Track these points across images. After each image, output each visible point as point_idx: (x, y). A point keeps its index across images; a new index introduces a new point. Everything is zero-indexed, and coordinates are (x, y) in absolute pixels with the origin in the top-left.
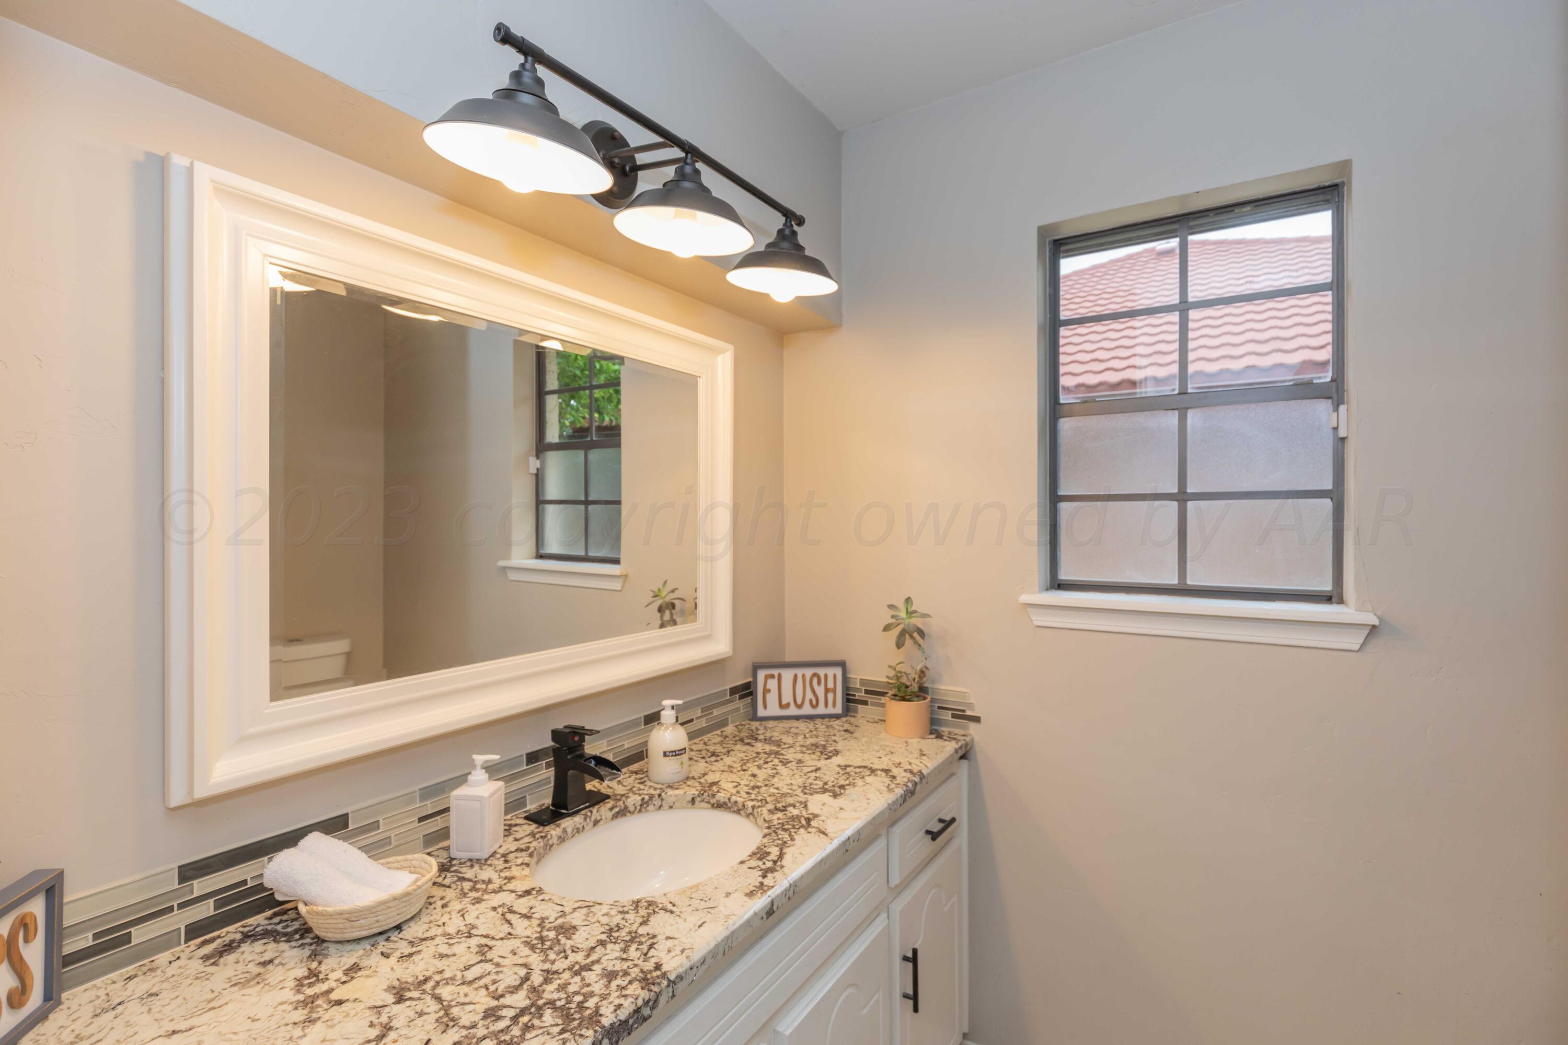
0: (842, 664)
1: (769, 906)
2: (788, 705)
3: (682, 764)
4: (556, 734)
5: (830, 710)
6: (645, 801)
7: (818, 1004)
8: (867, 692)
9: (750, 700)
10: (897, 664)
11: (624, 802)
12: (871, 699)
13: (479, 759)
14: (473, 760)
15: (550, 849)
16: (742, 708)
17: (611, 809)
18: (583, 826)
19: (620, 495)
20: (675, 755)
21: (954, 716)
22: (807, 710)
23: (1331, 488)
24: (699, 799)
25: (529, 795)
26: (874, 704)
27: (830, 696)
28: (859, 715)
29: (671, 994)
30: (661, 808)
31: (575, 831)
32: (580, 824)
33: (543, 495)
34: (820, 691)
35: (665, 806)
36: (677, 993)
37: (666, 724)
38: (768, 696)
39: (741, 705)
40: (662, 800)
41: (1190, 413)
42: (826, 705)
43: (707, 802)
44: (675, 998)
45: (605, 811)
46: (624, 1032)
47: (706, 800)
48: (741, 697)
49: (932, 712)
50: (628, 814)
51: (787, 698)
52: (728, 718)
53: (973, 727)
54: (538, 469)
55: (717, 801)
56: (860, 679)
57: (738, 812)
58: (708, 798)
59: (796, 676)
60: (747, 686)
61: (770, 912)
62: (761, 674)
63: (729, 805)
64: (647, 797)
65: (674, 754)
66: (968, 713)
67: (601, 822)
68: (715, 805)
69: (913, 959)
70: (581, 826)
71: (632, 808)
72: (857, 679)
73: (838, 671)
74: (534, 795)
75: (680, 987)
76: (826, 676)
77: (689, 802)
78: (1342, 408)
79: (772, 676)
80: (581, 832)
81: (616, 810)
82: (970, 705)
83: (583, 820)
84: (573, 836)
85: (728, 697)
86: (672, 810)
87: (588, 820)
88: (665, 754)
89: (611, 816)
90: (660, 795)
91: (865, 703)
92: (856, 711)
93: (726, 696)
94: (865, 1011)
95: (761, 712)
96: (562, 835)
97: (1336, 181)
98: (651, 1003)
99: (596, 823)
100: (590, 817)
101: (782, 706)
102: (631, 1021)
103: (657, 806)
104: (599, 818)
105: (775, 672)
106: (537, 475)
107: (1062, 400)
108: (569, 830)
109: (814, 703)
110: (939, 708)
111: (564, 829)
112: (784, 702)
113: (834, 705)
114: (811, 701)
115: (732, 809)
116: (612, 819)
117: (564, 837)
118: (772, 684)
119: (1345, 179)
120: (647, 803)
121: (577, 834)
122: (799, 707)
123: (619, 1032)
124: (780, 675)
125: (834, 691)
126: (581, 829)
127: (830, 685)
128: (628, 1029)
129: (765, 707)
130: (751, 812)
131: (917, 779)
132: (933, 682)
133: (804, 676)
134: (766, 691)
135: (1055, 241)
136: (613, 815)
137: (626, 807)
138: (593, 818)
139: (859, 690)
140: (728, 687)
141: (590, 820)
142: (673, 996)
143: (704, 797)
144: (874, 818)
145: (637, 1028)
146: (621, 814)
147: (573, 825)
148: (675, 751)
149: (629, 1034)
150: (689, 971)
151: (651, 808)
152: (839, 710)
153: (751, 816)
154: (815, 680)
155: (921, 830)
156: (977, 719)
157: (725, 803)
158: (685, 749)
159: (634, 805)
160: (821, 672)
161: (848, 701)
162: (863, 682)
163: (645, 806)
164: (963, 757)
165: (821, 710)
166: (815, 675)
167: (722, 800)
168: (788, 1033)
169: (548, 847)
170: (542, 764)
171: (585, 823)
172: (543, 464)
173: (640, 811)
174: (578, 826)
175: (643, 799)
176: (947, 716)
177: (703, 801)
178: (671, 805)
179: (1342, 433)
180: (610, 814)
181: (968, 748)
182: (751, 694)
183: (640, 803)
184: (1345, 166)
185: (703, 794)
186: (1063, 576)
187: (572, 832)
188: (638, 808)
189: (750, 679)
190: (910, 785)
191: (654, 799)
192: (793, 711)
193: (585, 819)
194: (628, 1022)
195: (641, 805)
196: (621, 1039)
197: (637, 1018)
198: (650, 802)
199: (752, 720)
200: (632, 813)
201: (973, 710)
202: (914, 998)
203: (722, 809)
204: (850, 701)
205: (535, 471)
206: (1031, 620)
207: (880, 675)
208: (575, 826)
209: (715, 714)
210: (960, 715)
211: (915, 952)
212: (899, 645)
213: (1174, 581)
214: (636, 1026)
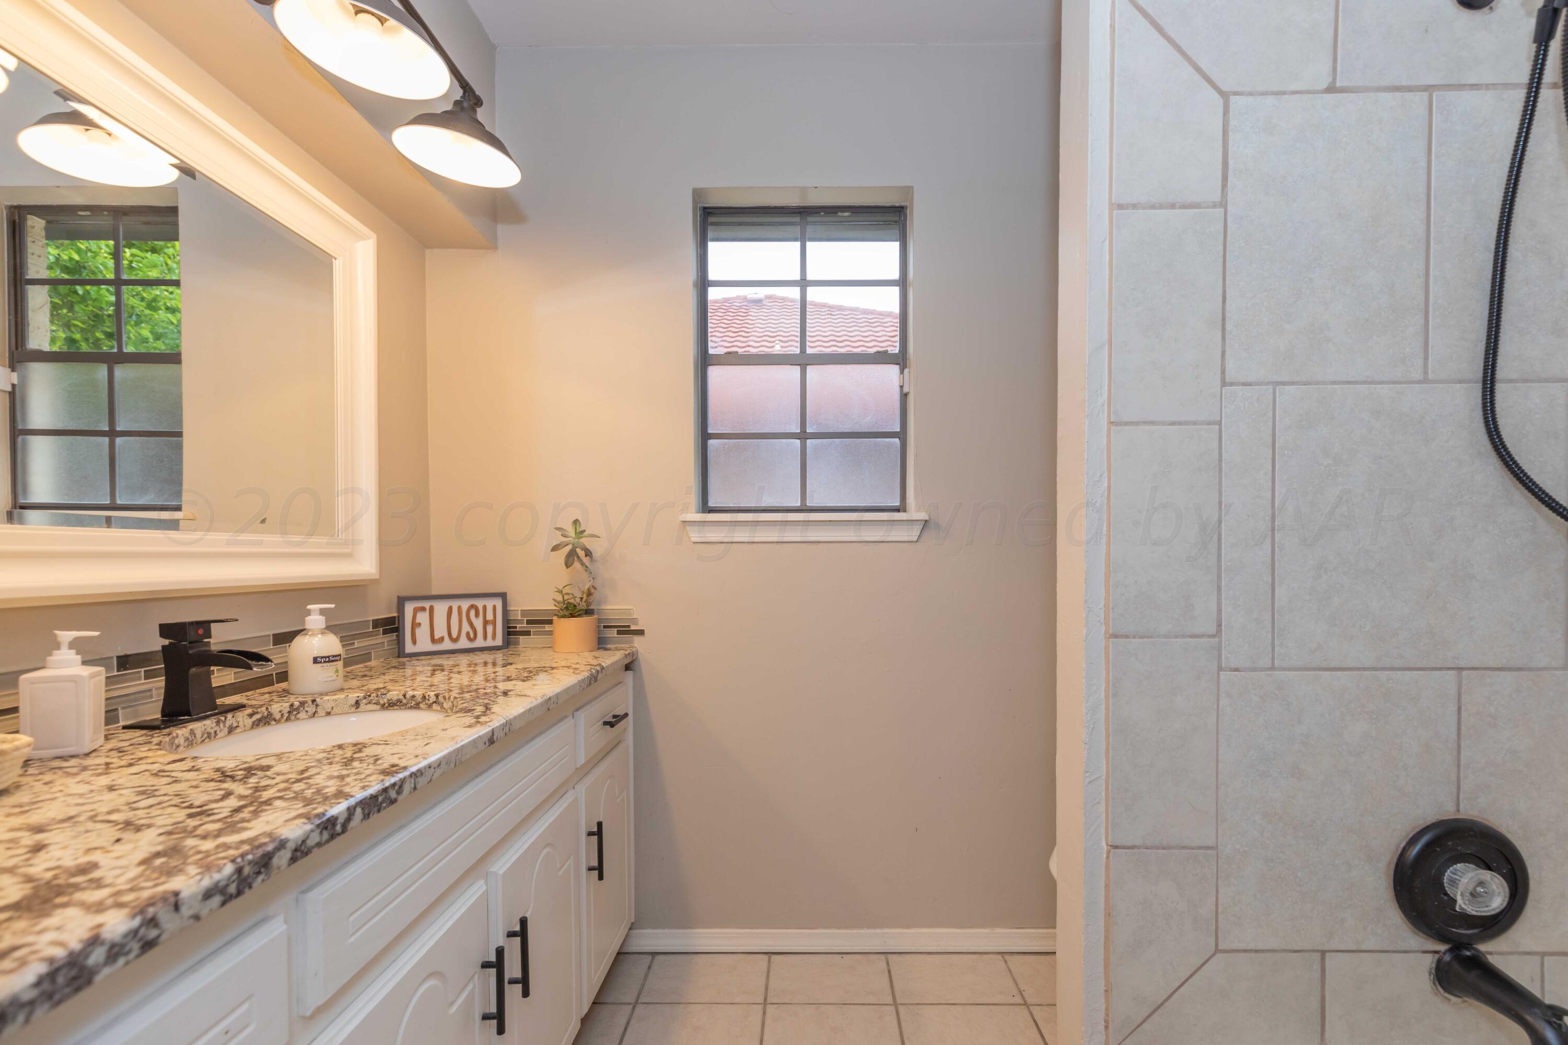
0: (503, 596)
1: (491, 734)
2: (441, 640)
3: (337, 671)
4: (166, 630)
5: (490, 643)
6: (295, 707)
7: (525, 852)
8: (529, 622)
9: (394, 637)
10: (564, 587)
11: (267, 708)
12: (533, 628)
13: (66, 636)
14: (55, 636)
15: (176, 749)
16: (386, 644)
17: (251, 716)
18: (216, 732)
19: (180, 423)
20: (329, 662)
21: (619, 633)
22: (464, 643)
23: (899, 430)
24: (364, 701)
25: (123, 708)
26: (536, 633)
27: (490, 629)
28: (522, 645)
29: (413, 786)
30: (316, 715)
31: (206, 735)
32: (212, 728)
33: (24, 421)
34: (478, 623)
35: (321, 712)
36: (418, 786)
37: (313, 630)
38: (418, 631)
39: (384, 640)
40: (317, 705)
41: (809, 368)
42: (485, 638)
43: (374, 703)
44: (416, 791)
45: (243, 716)
46: (374, 806)
47: (373, 702)
48: (385, 632)
49: (599, 632)
50: (273, 723)
51: (441, 631)
52: (371, 653)
53: (637, 641)
54: (13, 386)
55: (388, 700)
56: (521, 610)
57: (417, 707)
58: (376, 699)
59: (450, 609)
60: (391, 620)
61: (491, 740)
62: (409, 608)
63: (404, 701)
64: (297, 704)
65: (327, 659)
66: (633, 628)
67: (238, 730)
68: (386, 705)
69: (598, 832)
70: (212, 731)
71: (278, 716)
72: (518, 610)
73: (499, 603)
74: (128, 710)
75: (422, 781)
76: (485, 607)
77: (352, 706)
78: (906, 371)
79: (423, 609)
80: (212, 738)
81: (258, 716)
82: (635, 621)
83: (215, 724)
84: (203, 741)
85: (371, 630)
86: (328, 718)
87: (221, 725)
88: (315, 661)
89: (251, 724)
90: (314, 701)
91: (527, 633)
92: (517, 643)
93: (369, 628)
94: (560, 873)
95: (409, 648)
96: (190, 737)
97: (903, 204)
98: (397, 787)
99: (231, 730)
100: (224, 722)
101: (433, 640)
102: (380, 799)
103: (310, 713)
104: (235, 724)
105: (427, 605)
106: (12, 394)
107: (711, 351)
108: (199, 735)
109: (472, 636)
110: (605, 627)
111: (191, 730)
112: (437, 637)
113: (494, 637)
114: (468, 634)
115: (409, 705)
116: (252, 728)
117: (193, 740)
118: (423, 618)
119: (908, 204)
120: (297, 709)
121: (208, 740)
122: (455, 640)
123: (370, 806)
124: (432, 608)
125: (494, 622)
126: (213, 735)
127: (490, 617)
128: (378, 805)
129: (414, 642)
130: (434, 700)
131: (598, 668)
132: (599, 603)
133: (459, 608)
134: (415, 625)
135: (705, 208)
136: (254, 723)
137: (270, 715)
138: (228, 724)
139: (521, 622)
140: (371, 618)
141: (224, 726)
142: (415, 788)
143: (371, 698)
144: (568, 688)
145: (385, 808)
146: (264, 722)
147: (203, 728)
148: (328, 657)
149: (379, 811)
150: (427, 769)
151: (302, 715)
152: (499, 642)
153: (434, 706)
154: (473, 613)
155: (599, 721)
156: (641, 632)
157: (399, 701)
158: (340, 655)
159: (280, 712)
160: (480, 603)
161: (509, 633)
162: (524, 613)
163: (295, 713)
164: (628, 668)
165: (480, 642)
166: (472, 606)
167: (395, 698)
168: (501, 872)
169: (174, 747)
170: (139, 672)
171: (217, 728)
172: (23, 380)
173: (288, 719)
174: (209, 730)
175: (292, 705)
176: (613, 633)
177: (370, 703)
178: (329, 710)
179: (906, 390)
180: (249, 722)
181: (634, 658)
182: (396, 630)
183: (288, 709)
184: (908, 191)
185: (370, 696)
186: (711, 504)
187: (202, 737)
188: (286, 715)
189: (395, 615)
190: (594, 671)
191: (306, 705)
192: (447, 645)
193: (218, 723)
194: (378, 799)
195: (289, 712)
196: (372, 813)
197: (386, 798)
198: (302, 709)
199: (399, 657)
200: (278, 721)
201: (637, 624)
202: (600, 869)
203: (396, 707)
204: (511, 633)
205: (9, 389)
206: (690, 538)
207: (546, 602)
208: (206, 729)
209: (356, 645)
210: (625, 631)
211: (600, 825)
212: (568, 564)
213: (798, 504)
214: (384, 805)
